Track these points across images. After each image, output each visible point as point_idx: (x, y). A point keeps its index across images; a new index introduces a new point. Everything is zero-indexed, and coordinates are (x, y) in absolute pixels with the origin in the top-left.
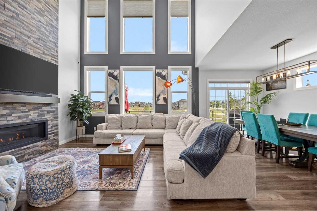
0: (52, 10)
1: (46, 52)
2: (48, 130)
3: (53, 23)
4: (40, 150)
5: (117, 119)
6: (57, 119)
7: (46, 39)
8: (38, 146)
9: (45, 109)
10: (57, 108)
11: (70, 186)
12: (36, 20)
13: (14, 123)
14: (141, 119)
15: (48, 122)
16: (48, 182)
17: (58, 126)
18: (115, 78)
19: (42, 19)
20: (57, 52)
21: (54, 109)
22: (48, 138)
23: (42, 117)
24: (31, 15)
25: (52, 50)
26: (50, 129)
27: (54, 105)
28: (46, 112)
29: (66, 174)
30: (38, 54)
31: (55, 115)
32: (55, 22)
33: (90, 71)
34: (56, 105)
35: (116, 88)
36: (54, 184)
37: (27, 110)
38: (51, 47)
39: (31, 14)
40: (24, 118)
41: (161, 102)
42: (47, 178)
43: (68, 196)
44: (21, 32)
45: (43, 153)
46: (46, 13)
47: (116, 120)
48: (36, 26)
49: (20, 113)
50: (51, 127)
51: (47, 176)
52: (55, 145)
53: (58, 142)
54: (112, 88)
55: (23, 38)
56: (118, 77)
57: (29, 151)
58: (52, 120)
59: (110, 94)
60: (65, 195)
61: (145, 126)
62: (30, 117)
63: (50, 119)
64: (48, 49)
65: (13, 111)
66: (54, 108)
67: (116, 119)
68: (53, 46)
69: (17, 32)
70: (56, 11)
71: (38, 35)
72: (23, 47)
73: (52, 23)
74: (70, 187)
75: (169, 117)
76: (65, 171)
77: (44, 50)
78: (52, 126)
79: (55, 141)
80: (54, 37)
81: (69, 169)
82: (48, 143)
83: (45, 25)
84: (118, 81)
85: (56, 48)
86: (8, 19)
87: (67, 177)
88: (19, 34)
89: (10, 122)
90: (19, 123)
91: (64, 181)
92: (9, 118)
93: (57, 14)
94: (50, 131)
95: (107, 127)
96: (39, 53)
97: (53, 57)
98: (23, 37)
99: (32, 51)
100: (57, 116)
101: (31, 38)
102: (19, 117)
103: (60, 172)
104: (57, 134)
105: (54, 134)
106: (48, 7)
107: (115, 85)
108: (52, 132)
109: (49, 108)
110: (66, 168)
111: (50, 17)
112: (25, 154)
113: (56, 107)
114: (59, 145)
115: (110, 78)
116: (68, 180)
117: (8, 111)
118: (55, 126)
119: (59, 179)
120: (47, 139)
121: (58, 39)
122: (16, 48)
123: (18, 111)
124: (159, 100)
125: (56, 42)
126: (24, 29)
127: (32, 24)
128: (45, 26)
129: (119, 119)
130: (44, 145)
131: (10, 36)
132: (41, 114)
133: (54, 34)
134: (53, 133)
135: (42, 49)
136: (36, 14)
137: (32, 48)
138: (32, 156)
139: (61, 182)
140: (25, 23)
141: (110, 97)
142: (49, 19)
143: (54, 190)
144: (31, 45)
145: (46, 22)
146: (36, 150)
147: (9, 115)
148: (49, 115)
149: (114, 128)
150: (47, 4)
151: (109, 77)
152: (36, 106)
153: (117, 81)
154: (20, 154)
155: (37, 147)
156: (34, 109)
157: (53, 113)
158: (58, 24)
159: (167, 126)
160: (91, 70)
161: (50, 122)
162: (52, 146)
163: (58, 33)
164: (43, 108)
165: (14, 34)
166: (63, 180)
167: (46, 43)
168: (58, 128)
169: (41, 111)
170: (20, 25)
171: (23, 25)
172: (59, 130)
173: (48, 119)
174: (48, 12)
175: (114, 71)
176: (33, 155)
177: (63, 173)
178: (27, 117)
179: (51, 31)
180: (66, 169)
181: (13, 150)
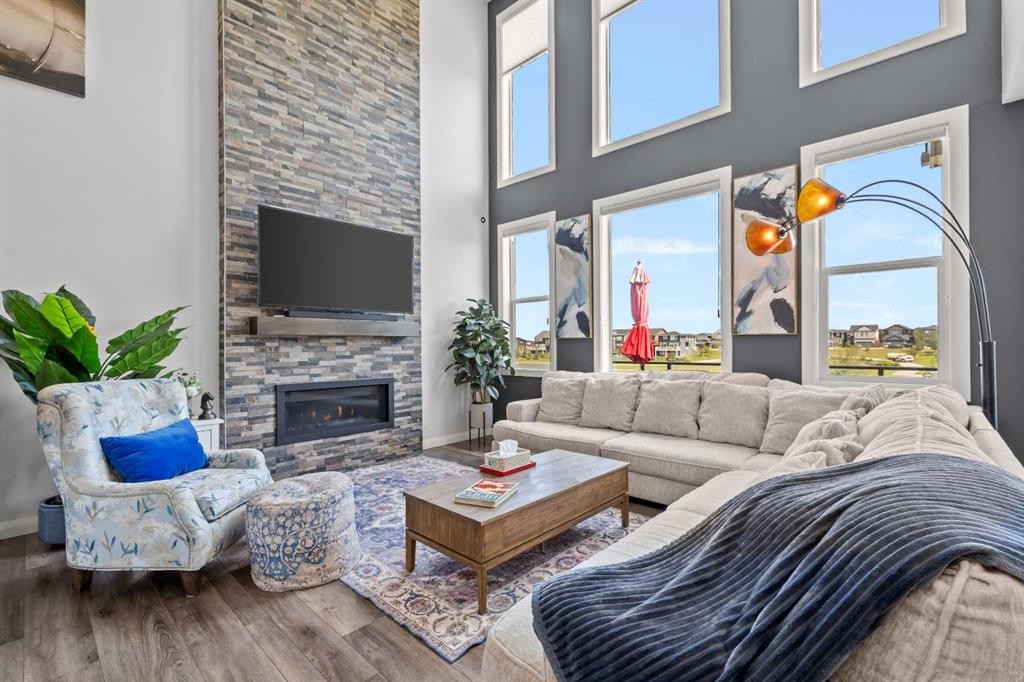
0: (403, 96)
1: (389, 208)
2: (396, 405)
3: (406, 128)
4: (376, 452)
5: (569, 389)
6: (417, 379)
7: (389, 174)
8: (372, 441)
9: (387, 350)
10: (418, 350)
11: (317, 559)
12: (364, 136)
13: (324, 381)
14: (652, 393)
15: (396, 384)
16: (266, 531)
17: (420, 395)
18: (576, 245)
19: (380, 130)
20: (417, 201)
21: (410, 352)
22: (396, 425)
23: (383, 372)
24: (353, 128)
25: (404, 200)
26: (399, 401)
27: (411, 342)
28: (390, 359)
29: (305, 523)
30: (371, 217)
31: (413, 366)
32: (411, 125)
33: (512, 238)
34: (415, 340)
35: (579, 281)
36: (278, 540)
37: (348, 354)
38: (402, 193)
39: (356, 126)
40: (344, 371)
41: (762, 323)
42: (265, 520)
43: (310, 584)
44: (334, 177)
45: (383, 459)
46: (389, 111)
47: (564, 393)
48: (364, 151)
49: (333, 359)
50: (404, 397)
51: (265, 515)
52: (413, 446)
53: (421, 439)
54: (569, 283)
55: (338, 189)
56: (586, 241)
57: (353, 448)
58: (405, 381)
59: (561, 301)
60: (302, 578)
61: (666, 427)
62: (355, 370)
63: (401, 376)
64: (393, 200)
65: (321, 355)
66: (410, 348)
67: (567, 389)
68: (405, 190)
69: (326, 178)
70: (412, 96)
71: (371, 172)
72: (337, 207)
73: (403, 131)
74: (315, 563)
75: (786, 398)
76: (301, 515)
77: (386, 205)
78: (404, 394)
79: (412, 434)
80: (410, 166)
81: (313, 512)
82: (394, 437)
83: (385, 141)
84: (586, 254)
85: (415, 192)
86: (309, 154)
87: (308, 532)
88: (330, 180)
89: (316, 380)
90: (330, 383)
91: (300, 541)
92: (314, 371)
93: (415, 101)
94: (398, 408)
95: (537, 413)
96: (373, 215)
97: (407, 218)
98: (338, 185)
99: (358, 213)
100: (418, 370)
101: (356, 182)
102: (333, 369)
103: (290, 513)
104: (417, 418)
105: (409, 417)
106: (393, 94)
107: (576, 273)
108: (406, 410)
109: (397, 350)
110: (307, 509)
111: (396, 117)
112: (345, 455)
113: (415, 345)
114: (424, 448)
115: (560, 250)
116: (310, 543)
117: (311, 355)
118: (412, 396)
119: (288, 531)
120: (392, 426)
121: (419, 167)
122: (326, 215)
123: (332, 356)
124: (750, 313)
125: (412, 175)
126: (340, 166)
127: (356, 149)
128: (386, 144)
129: (576, 388)
130: (386, 441)
131: (313, 191)
132: (379, 364)
133: (408, 156)
134: (408, 414)
135: (381, 203)
136: (365, 122)
137: (357, 205)
138: (359, 462)
139: (291, 541)
140: (342, 152)
141: (562, 313)
142: (395, 123)
143: (277, 555)
144: (356, 200)
145: (388, 134)
146: (369, 450)
147: (313, 363)
148: (397, 366)
149: (555, 418)
150: (390, 86)
151: (559, 247)
152: (367, 344)
153: (581, 257)
154: (335, 451)
155: (371, 444)
156: (364, 351)
157: (406, 362)
158: (418, 127)
159: (768, 436)
160: (515, 233)
161: (400, 383)
162: (405, 446)
163: (417, 151)
164: (382, 348)
165: (320, 184)
166: (296, 536)
167: (389, 185)
168: (420, 403)
169: (378, 356)
170: (331, 161)
171: (339, 158)
172: (425, 407)
173: (395, 376)
174: (392, 105)
175: (572, 223)
176: (363, 461)
177: (298, 519)
178: (348, 368)
179: (402, 151)
180: (305, 511)
181: (321, 441)
